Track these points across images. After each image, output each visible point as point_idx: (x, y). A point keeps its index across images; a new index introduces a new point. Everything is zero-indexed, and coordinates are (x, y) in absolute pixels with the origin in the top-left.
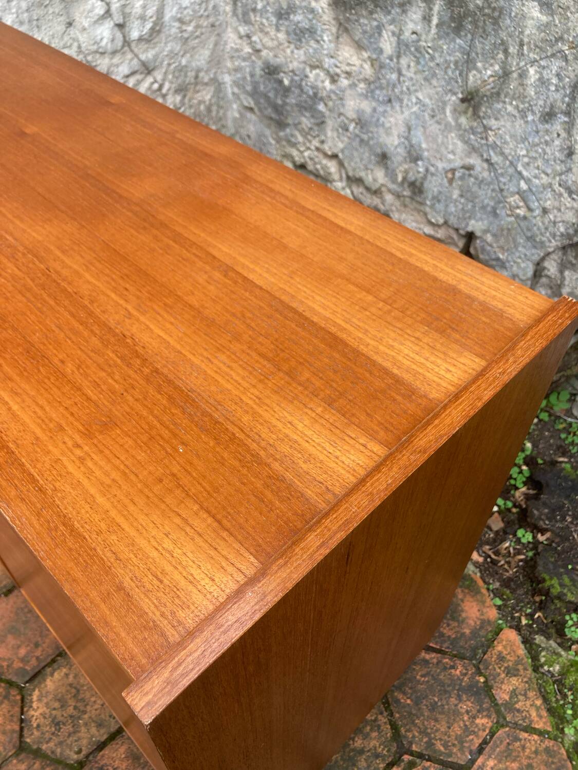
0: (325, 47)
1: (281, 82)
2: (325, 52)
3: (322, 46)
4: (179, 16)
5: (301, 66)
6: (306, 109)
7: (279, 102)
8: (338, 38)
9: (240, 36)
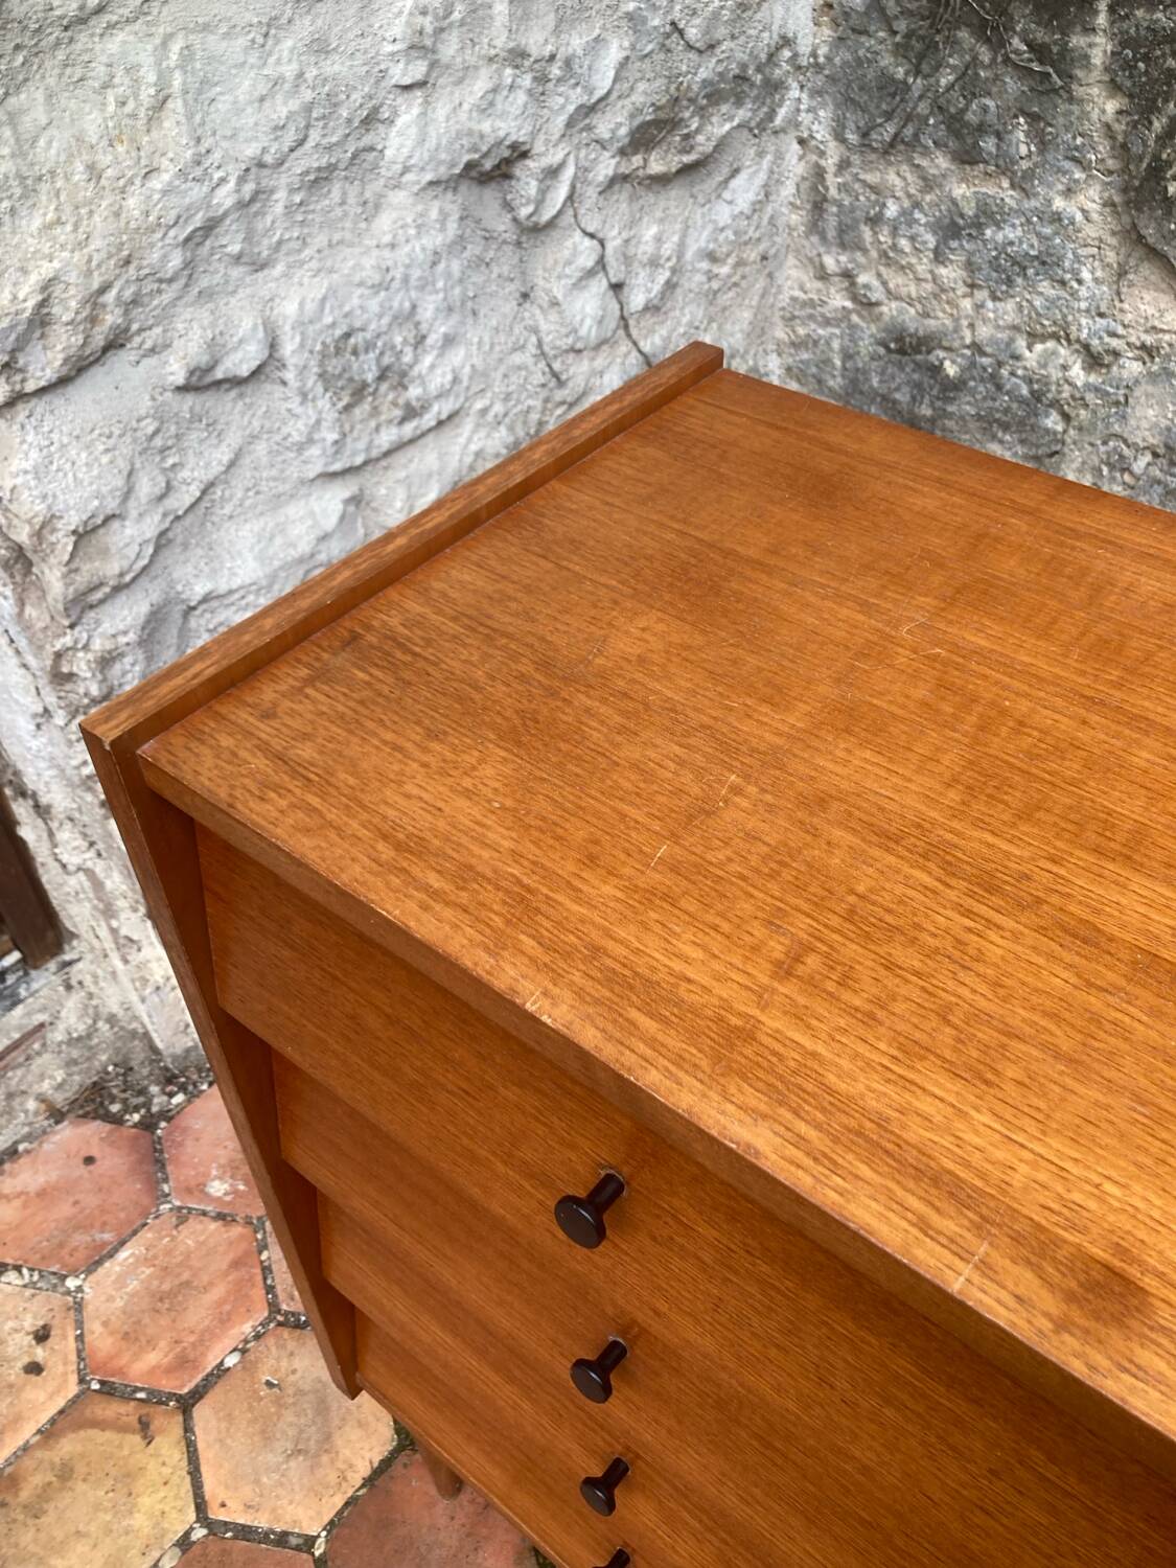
0: (1083, 292)
1: (936, 370)
2: (1083, 305)
3: (1074, 294)
4: (711, 246)
5: (1003, 336)
6: (1006, 427)
7: (926, 411)
8: (1122, 274)
9: (823, 275)
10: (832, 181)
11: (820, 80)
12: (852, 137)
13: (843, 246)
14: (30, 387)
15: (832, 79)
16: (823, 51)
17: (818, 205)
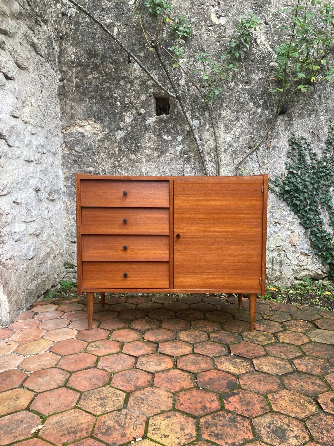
9: (70, 219)
10: (69, 206)
11: (65, 194)
12: (72, 200)
13: (72, 214)
14: (3, 194)
15: (67, 194)
16: (65, 191)
17: (68, 210)
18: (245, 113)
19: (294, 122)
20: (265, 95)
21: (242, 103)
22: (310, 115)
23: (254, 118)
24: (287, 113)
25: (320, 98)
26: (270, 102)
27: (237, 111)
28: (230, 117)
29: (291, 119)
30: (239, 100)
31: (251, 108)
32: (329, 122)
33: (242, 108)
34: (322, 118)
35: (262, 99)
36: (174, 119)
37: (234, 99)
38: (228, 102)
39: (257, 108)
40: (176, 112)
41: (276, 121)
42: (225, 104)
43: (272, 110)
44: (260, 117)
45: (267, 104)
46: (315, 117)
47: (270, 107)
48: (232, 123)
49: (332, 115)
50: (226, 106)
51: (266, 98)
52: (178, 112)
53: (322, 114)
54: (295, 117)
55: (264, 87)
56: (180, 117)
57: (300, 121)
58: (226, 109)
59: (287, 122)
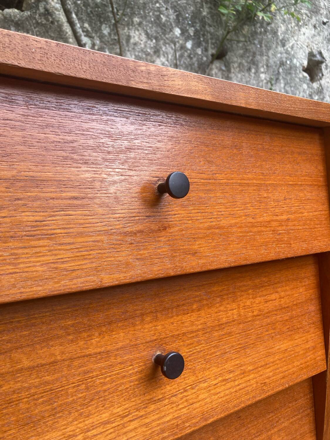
18: (169, 44)
19: (232, 75)
20: (197, 21)
21: (164, 25)
22: (249, 69)
23: (181, 56)
24: (224, 59)
25: (261, 46)
26: (204, 35)
27: (156, 38)
28: (145, 46)
29: (229, 71)
30: (158, 18)
31: (177, 37)
32: (269, 84)
33: (165, 35)
34: (263, 76)
35: (193, 26)
36: (37, 23)
37: (151, 14)
38: (142, 17)
39: (187, 39)
40: (42, 10)
41: (211, 69)
42: (136, 20)
43: (206, 50)
44: (189, 56)
45: (199, 38)
46: (255, 73)
47: (204, 44)
48: (149, 57)
49: (273, 75)
50: (140, 24)
51: (198, 26)
52: (46, 10)
53: (262, 70)
54: (234, 68)
55: (196, 5)
56: (52, 23)
57: (239, 76)
58: (139, 28)
59: (224, 73)
